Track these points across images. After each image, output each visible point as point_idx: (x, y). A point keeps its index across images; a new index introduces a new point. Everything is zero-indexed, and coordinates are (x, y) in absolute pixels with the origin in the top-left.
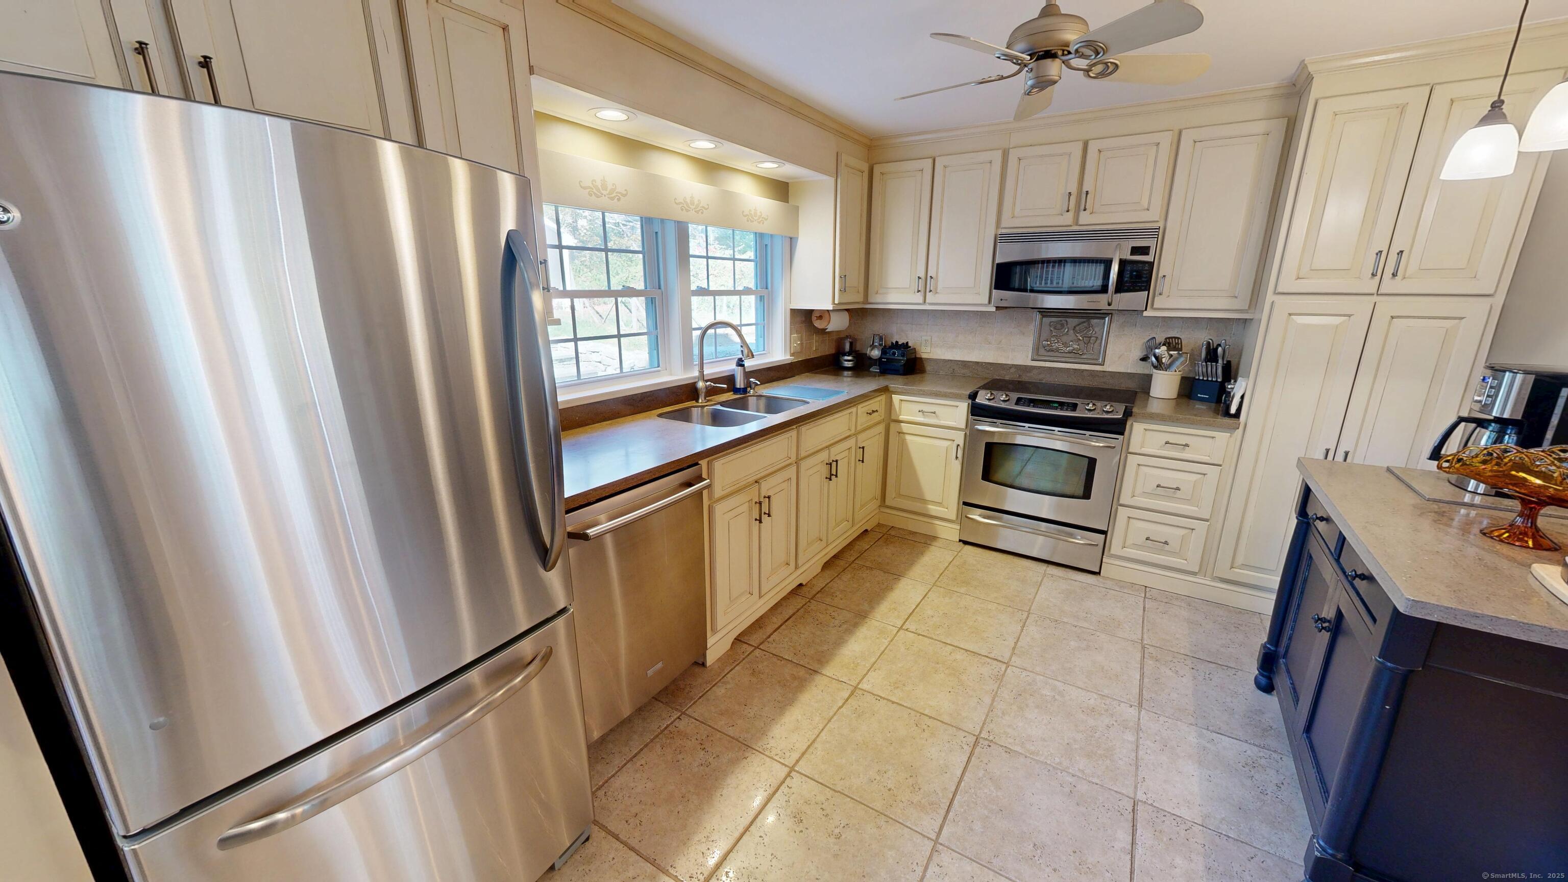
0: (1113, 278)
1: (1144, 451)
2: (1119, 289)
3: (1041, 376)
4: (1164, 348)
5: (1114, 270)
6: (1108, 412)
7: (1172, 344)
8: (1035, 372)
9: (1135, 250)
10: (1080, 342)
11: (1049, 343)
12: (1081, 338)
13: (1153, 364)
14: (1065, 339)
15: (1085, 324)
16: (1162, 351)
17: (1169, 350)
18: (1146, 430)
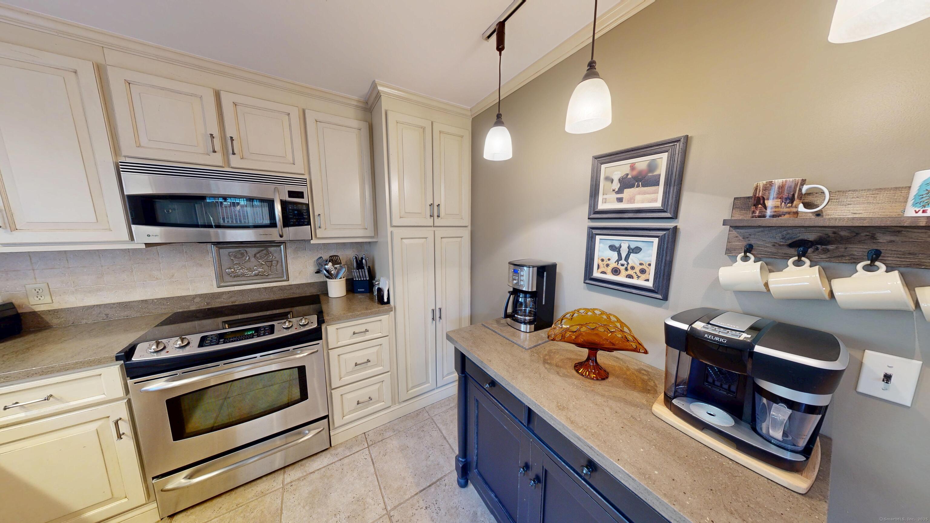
0: (279, 215)
1: (340, 344)
2: (286, 224)
3: (233, 299)
4: (330, 264)
5: (278, 208)
6: (304, 325)
7: (334, 260)
8: (224, 297)
9: (292, 194)
10: (263, 266)
11: (233, 270)
12: (263, 263)
13: (325, 275)
14: (248, 265)
15: (265, 252)
16: (329, 266)
17: (333, 265)
18: (337, 329)
